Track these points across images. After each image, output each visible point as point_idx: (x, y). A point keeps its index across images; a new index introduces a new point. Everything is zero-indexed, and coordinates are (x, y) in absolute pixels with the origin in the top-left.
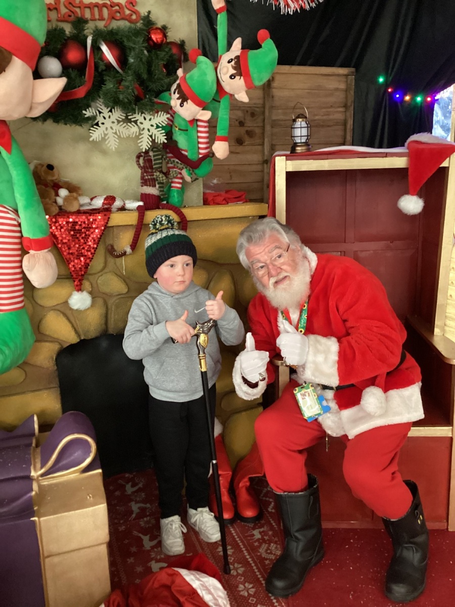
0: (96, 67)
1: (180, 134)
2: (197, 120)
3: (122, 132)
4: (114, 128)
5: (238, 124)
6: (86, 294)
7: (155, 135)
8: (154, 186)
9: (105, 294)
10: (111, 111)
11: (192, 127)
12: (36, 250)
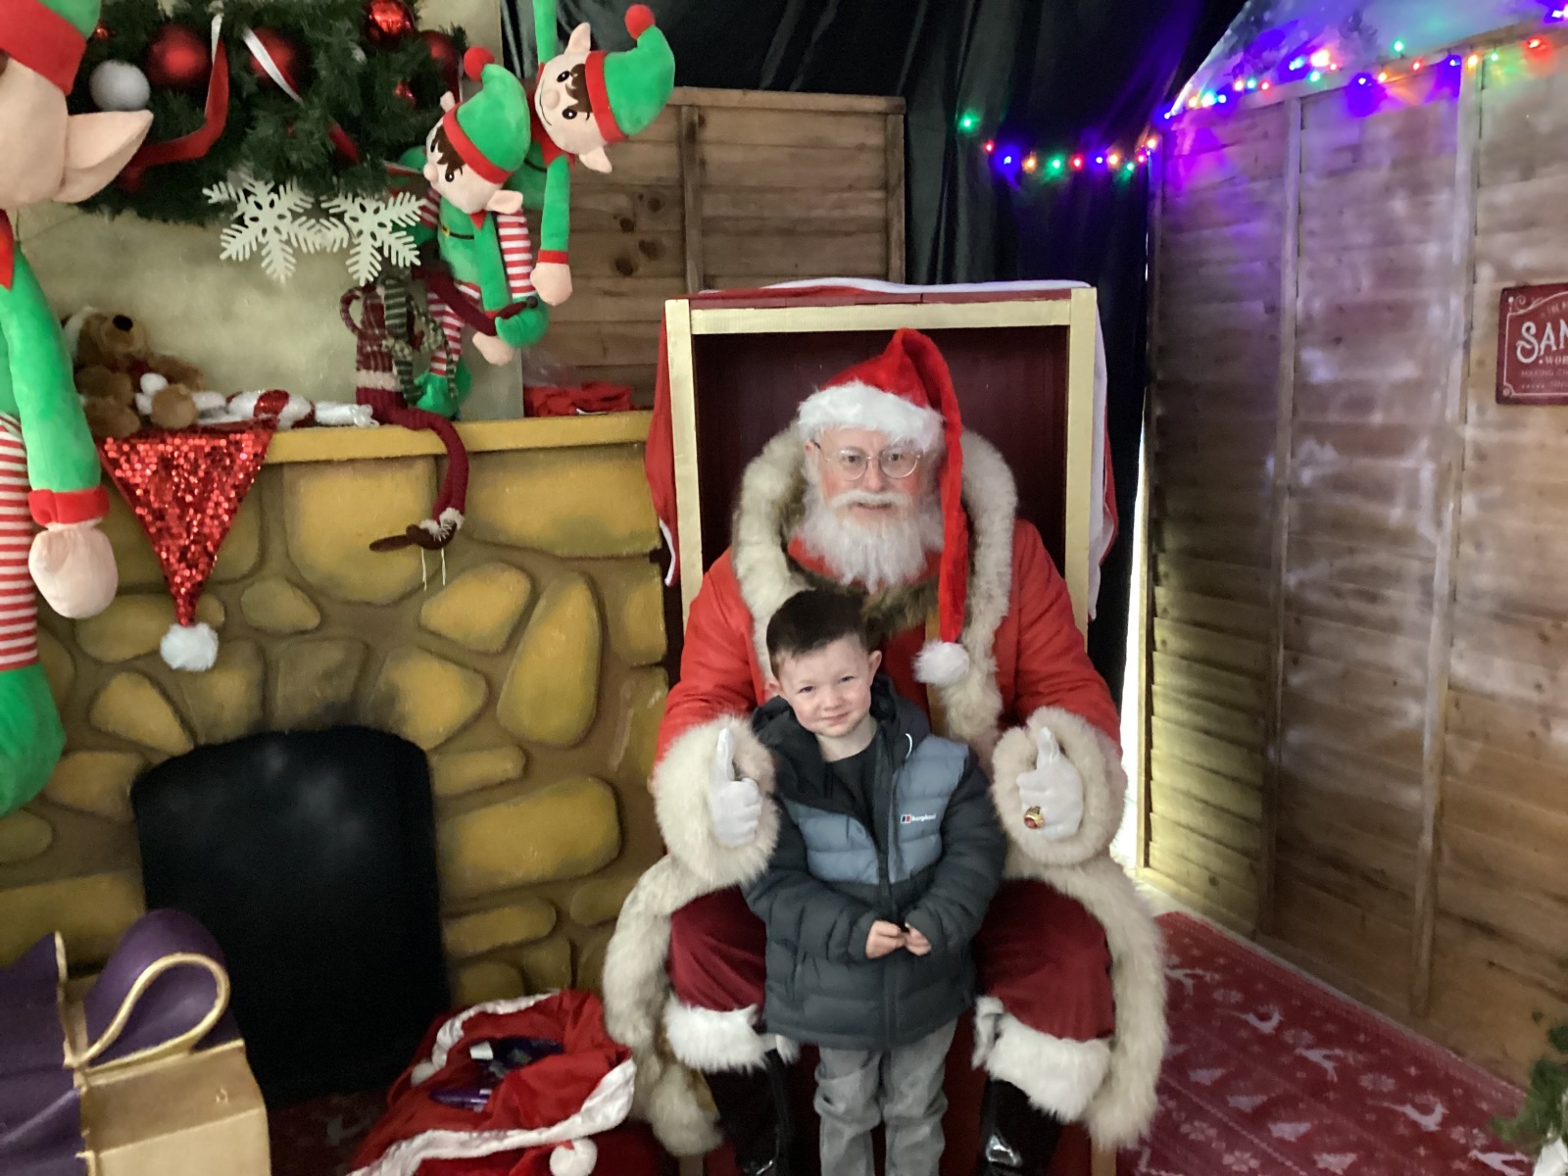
0: (235, 86)
1: (454, 247)
2: (495, 214)
3: (305, 240)
4: (283, 230)
5: (619, 226)
6: (203, 630)
7: (390, 248)
8: (387, 368)
9: (259, 631)
10: (275, 190)
11: (482, 228)
12: (64, 522)
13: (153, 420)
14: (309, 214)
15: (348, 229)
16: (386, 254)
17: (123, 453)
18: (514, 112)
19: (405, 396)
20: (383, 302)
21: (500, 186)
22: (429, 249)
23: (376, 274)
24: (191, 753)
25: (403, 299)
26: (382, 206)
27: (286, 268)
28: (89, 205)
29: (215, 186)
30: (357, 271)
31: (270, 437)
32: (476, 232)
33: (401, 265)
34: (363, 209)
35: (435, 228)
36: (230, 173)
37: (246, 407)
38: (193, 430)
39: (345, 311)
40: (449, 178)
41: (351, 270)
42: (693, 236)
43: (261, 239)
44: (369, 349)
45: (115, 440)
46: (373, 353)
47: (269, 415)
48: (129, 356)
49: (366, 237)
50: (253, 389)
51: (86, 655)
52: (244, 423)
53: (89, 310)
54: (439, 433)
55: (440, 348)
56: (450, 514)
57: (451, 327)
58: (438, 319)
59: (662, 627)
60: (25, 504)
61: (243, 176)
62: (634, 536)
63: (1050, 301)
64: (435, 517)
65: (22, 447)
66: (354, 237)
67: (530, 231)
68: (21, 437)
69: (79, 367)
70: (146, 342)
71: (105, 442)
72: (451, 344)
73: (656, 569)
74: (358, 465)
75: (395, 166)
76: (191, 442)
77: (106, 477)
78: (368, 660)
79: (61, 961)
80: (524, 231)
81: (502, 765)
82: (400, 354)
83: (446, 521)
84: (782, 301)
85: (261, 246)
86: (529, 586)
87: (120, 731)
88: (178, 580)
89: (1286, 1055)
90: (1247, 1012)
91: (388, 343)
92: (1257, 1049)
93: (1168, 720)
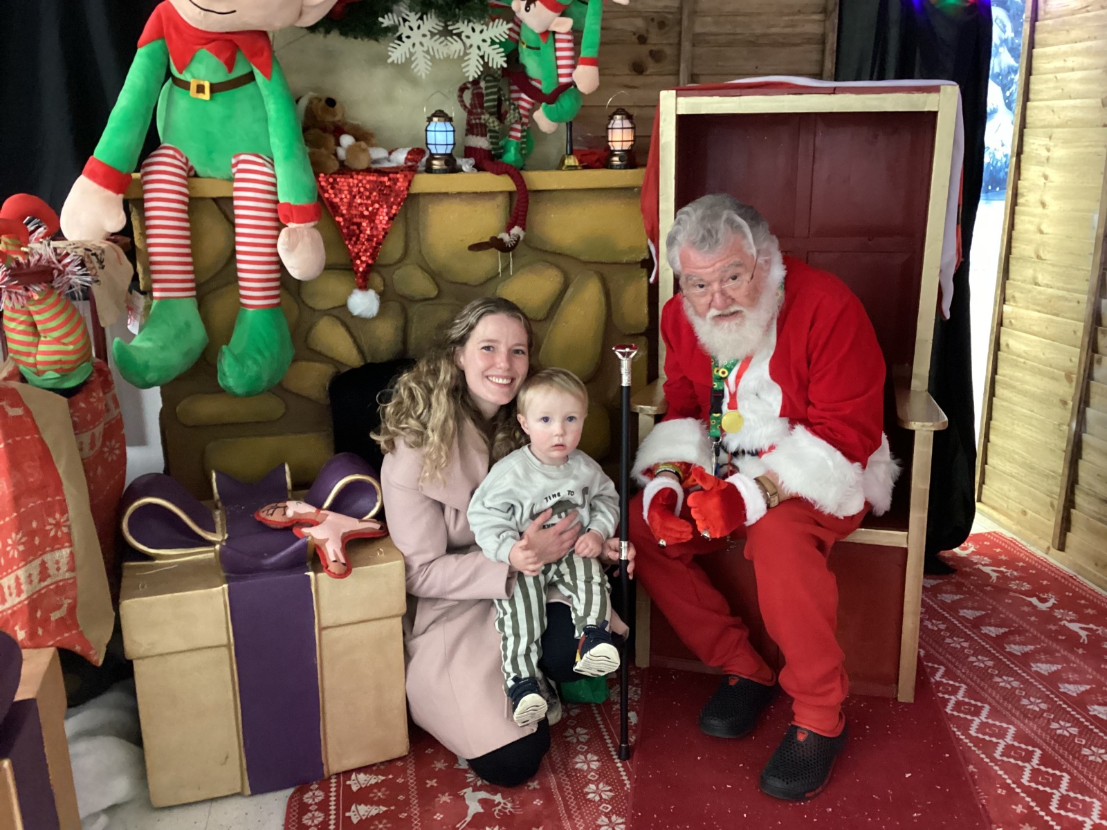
1: (528, 55)
2: (554, 33)
3: (438, 50)
4: (425, 44)
5: (636, 40)
6: (371, 294)
7: (489, 55)
8: (484, 135)
9: (403, 297)
10: (421, 18)
11: (546, 43)
12: (298, 223)
13: (346, 163)
14: (441, 34)
15: (464, 44)
16: (486, 60)
17: (330, 183)
19: (493, 153)
20: (484, 92)
21: (559, 14)
22: (513, 56)
23: (479, 73)
24: (362, 367)
25: (495, 90)
26: (485, 27)
27: (426, 69)
28: (313, 29)
29: (386, 16)
30: (468, 71)
31: (412, 177)
32: (542, 45)
33: (495, 67)
34: (473, 30)
35: (517, 42)
36: (395, 7)
37: (400, 157)
38: (368, 171)
39: (461, 96)
41: (464, 70)
42: (686, 46)
43: (412, 50)
44: (473, 122)
45: (325, 175)
46: (476, 124)
47: (414, 163)
48: (334, 123)
49: (474, 48)
50: (404, 147)
51: (306, 305)
52: (397, 168)
53: (311, 94)
54: (512, 177)
55: (516, 122)
56: (516, 230)
57: (523, 108)
58: (516, 103)
59: (646, 310)
60: (275, 211)
61: (402, 9)
62: (632, 250)
63: (925, 94)
64: (508, 229)
65: (274, 176)
66: (467, 48)
67: (575, 45)
68: (274, 170)
69: (305, 130)
70: (343, 115)
71: (319, 176)
73: (644, 271)
74: (463, 197)
76: (368, 178)
77: (320, 197)
79: (288, 479)
80: (570, 45)
82: (492, 125)
83: (514, 235)
84: (738, 91)
85: (411, 54)
86: (563, 279)
87: (324, 351)
88: (358, 262)
89: (1054, 625)
90: (1032, 597)
91: (485, 117)
92: (1033, 619)
93: (1006, 401)
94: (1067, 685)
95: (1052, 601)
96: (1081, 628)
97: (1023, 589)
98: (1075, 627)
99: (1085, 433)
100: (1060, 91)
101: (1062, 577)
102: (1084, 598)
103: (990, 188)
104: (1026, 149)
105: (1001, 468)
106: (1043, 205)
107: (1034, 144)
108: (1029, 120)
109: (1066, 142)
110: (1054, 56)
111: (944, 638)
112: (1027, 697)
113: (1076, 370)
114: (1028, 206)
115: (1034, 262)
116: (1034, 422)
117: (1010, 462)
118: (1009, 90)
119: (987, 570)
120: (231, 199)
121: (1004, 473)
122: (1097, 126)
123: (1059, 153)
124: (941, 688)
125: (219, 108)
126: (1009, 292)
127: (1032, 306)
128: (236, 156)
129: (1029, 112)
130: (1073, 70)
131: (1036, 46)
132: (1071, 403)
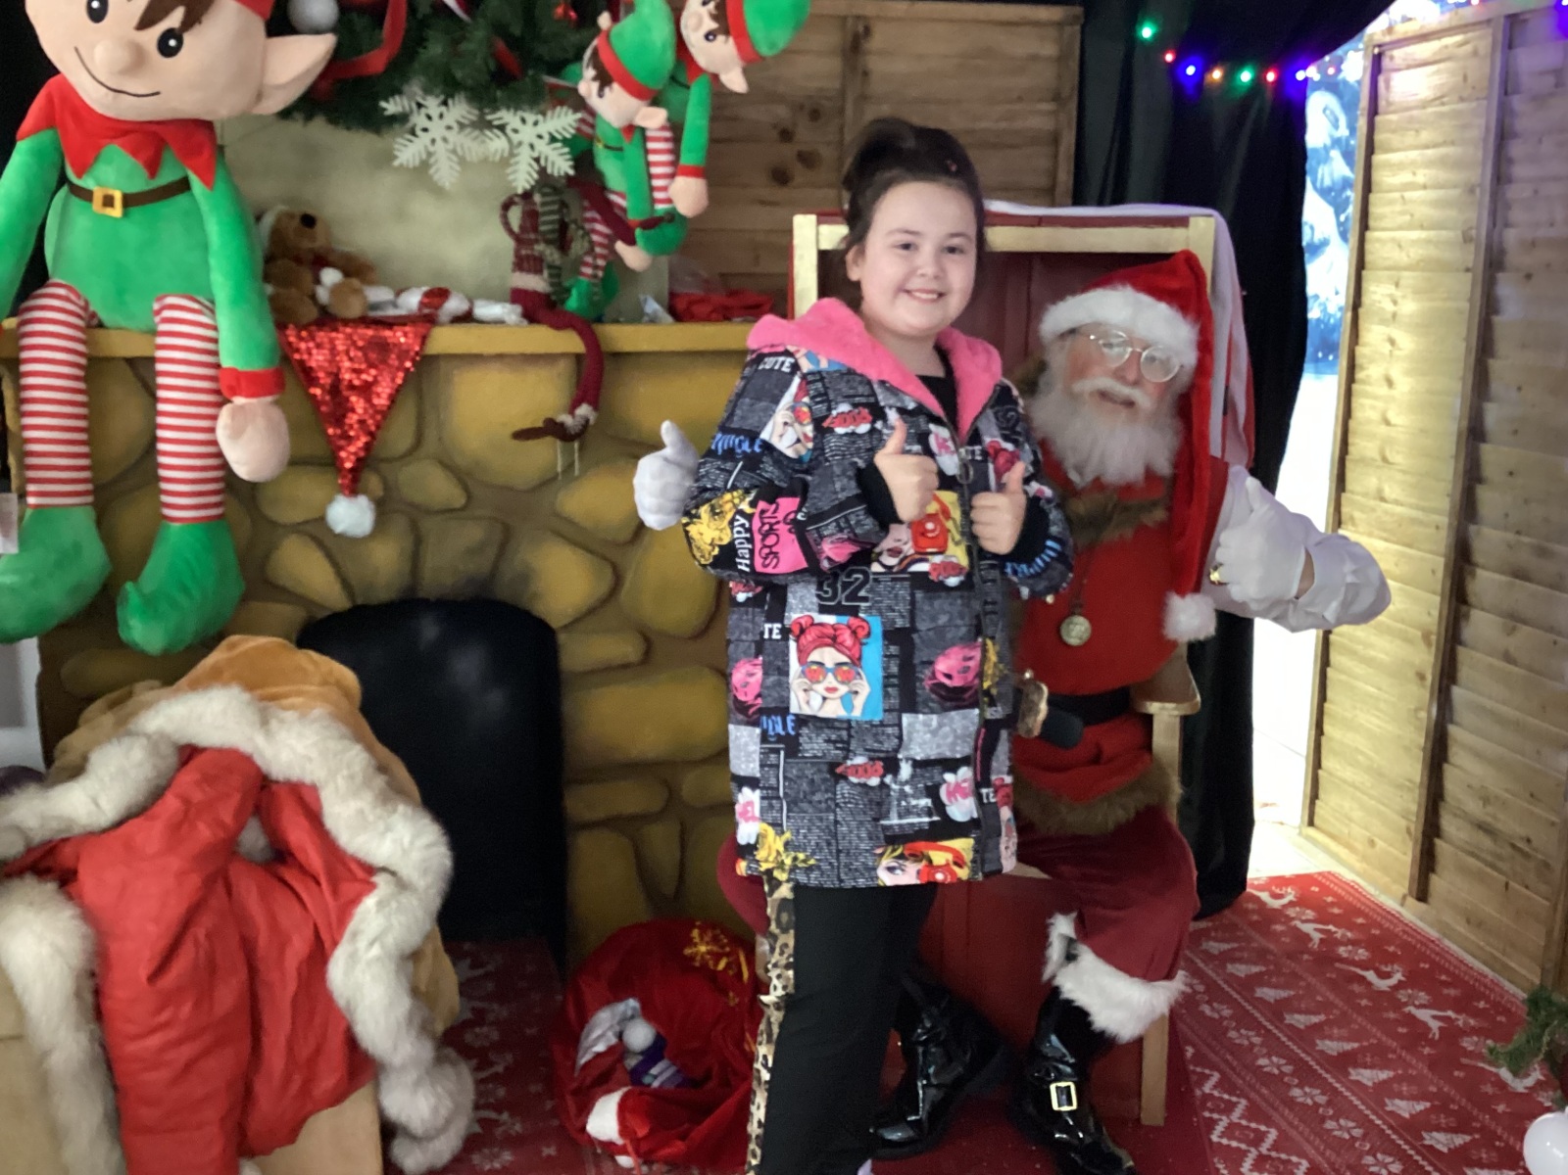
0: (413, 8)
1: (607, 158)
2: (643, 130)
3: (470, 150)
4: (451, 140)
6: (363, 502)
7: (546, 159)
8: (538, 271)
9: (412, 505)
10: (445, 103)
11: (631, 141)
12: (248, 396)
13: (328, 310)
14: (474, 125)
15: (509, 140)
16: (542, 162)
17: (302, 339)
18: (660, 33)
19: (554, 298)
20: (540, 209)
21: (649, 101)
22: (584, 160)
23: (533, 183)
24: (350, 610)
25: (557, 206)
26: (540, 117)
27: (453, 175)
29: (391, 100)
30: (515, 180)
31: (429, 330)
32: (625, 145)
33: (556, 174)
34: (523, 121)
35: (591, 139)
36: (406, 88)
37: (412, 301)
38: (365, 321)
39: (504, 216)
40: (601, 94)
41: (511, 177)
43: (431, 149)
44: (524, 253)
45: (296, 326)
46: (528, 257)
47: (431, 311)
48: (311, 250)
49: (525, 148)
50: (418, 286)
51: (264, 516)
52: (406, 316)
53: (281, 208)
54: (581, 333)
55: (587, 253)
56: (584, 410)
57: (599, 233)
58: (588, 226)
60: (216, 379)
61: (415, 88)
63: (1167, 229)
64: (572, 412)
65: (215, 328)
66: (514, 148)
67: (674, 146)
68: (214, 319)
69: (269, 259)
70: (327, 239)
71: (286, 328)
72: (598, 250)
74: (505, 360)
75: (552, 80)
76: (362, 331)
78: (506, 539)
80: (667, 145)
81: (623, 648)
82: (550, 258)
83: (581, 417)
85: (430, 154)
87: (289, 584)
88: (343, 454)
89: (1394, 1012)
90: (1367, 969)
91: (540, 247)
92: (1364, 1002)
93: (1342, 671)
94: (1397, 1102)
95: (1398, 977)
96: (1435, 1017)
97: (1357, 958)
98: (1424, 1015)
99: (1452, 721)
100: (1407, 218)
101: (1418, 941)
102: (1447, 972)
103: (1320, 355)
104: (1366, 299)
105: (1339, 774)
106: (1390, 382)
107: (1375, 293)
108: (1369, 258)
109: (1418, 292)
110: (1401, 166)
111: (1227, 1029)
112: (1335, 1118)
113: (1434, 628)
114: (1369, 384)
115: (1378, 467)
116: (1382, 705)
117: (1351, 765)
118: (1344, 211)
119: (1308, 928)
120: (152, 360)
121: (1345, 781)
122: (1457, 270)
123: (1409, 307)
124: (1209, 1104)
125: (134, 229)
126: (1345, 510)
127: (1376, 532)
128: (159, 299)
129: (1368, 247)
130: (1425, 187)
131: (1377, 150)
132: (1429, 678)
